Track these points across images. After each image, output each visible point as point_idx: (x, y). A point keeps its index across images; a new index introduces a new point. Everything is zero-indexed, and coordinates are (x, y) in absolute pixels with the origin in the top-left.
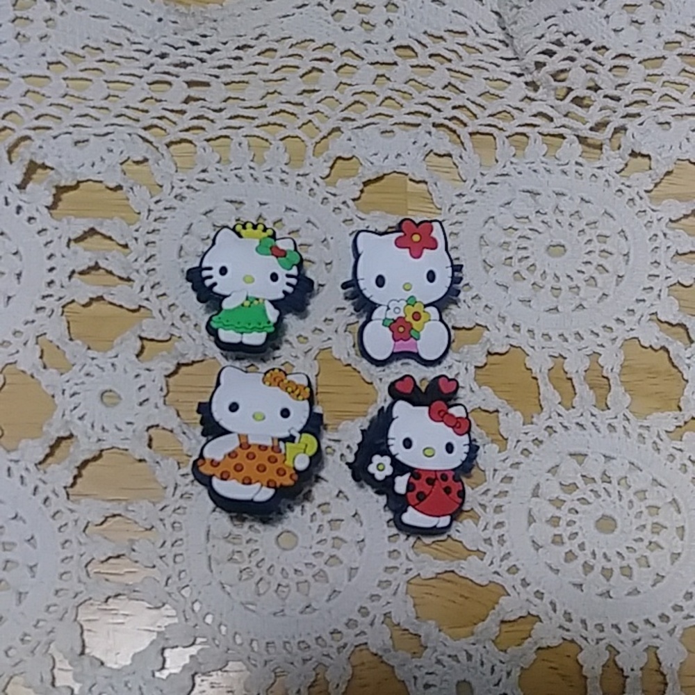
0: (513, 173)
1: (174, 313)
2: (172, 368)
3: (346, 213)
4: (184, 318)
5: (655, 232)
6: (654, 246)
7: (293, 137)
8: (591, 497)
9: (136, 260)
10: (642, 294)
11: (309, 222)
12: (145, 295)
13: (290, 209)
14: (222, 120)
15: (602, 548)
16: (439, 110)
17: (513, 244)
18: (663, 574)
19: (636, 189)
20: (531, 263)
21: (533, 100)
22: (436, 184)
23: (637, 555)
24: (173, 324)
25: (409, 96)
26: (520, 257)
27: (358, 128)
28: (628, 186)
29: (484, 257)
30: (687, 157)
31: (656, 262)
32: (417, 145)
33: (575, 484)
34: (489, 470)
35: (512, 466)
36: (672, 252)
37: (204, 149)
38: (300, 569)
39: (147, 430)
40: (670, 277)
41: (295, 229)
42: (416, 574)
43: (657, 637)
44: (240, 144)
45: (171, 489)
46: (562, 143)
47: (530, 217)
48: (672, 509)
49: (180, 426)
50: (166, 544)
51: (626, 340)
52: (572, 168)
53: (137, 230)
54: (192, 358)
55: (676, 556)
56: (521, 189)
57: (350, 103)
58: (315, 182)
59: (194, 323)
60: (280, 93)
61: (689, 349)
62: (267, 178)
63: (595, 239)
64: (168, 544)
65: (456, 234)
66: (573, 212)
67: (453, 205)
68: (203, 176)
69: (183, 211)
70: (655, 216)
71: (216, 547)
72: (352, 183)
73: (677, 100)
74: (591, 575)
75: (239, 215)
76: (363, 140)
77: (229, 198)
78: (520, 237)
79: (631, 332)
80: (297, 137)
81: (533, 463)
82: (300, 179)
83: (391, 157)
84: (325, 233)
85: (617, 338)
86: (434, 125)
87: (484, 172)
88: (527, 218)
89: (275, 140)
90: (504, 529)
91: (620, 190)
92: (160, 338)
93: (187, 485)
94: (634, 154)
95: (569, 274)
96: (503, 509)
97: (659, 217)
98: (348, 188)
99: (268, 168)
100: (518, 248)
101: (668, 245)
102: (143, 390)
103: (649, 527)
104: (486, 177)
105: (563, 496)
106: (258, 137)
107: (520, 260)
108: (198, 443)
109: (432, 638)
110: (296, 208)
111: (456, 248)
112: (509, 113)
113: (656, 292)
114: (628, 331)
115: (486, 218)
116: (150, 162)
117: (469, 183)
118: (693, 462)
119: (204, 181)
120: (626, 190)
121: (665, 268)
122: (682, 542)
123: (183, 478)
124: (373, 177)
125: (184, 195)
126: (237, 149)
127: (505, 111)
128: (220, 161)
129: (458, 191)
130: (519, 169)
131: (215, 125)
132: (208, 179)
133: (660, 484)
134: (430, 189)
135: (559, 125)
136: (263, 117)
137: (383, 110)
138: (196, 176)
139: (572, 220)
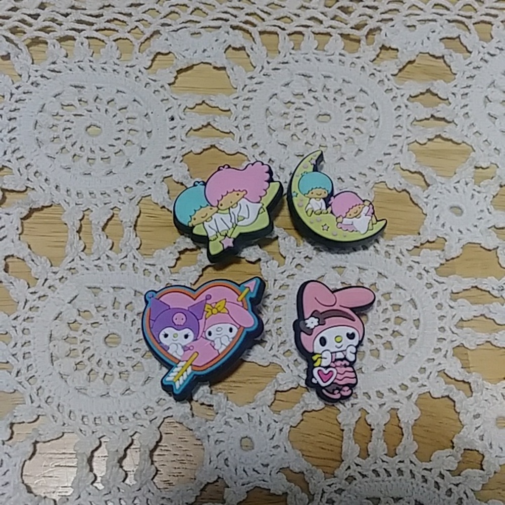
0: (291, 61)
1: (29, 171)
2: (26, 212)
3: (163, 94)
4: (37, 174)
5: (399, 105)
6: (397, 115)
7: (123, 39)
9: (1, 131)
10: (388, 149)
11: (135, 100)
12: (7, 157)
13: (121, 92)
14: (69, 23)
16: (236, 17)
17: (291, 114)
18: (403, 355)
19: (385, 73)
20: (305, 128)
21: (308, 8)
22: (233, 69)
23: (384, 341)
24: (28, 179)
25: (213, 7)
26: (296, 123)
27: (174, 31)
28: (379, 71)
29: (268, 124)
30: (428, 51)
31: (399, 126)
32: (218, 42)
34: (271, 280)
35: (288, 277)
36: (411, 119)
37: (54, 46)
38: (122, 361)
39: (5, 259)
40: (409, 137)
41: (124, 107)
43: (398, 401)
44: (82, 44)
45: (22, 304)
46: (329, 40)
47: (304, 94)
48: (411, 306)
49: (30, 255)
50: (17, 345)
51: (376, 183)
52: (337, 58)
53: (2, 109)
54: (42, 204)
55: (412, 341)
56: (297, 73)
57: (167, 13)
58: (140, 71)
59: (45, 178)
60: (113, 6)
61: (426, 191)
62: (103, 69)
63: (353, 109)
64: (19, 345)
65: (248, 107)
66: (337, 90)
67: (246, 86)
68: (53, 67)
69: (37, 94)
70: (399, 92)
71: (57, 346)
72: (168, 72)
73: (422, 9)
75: (81, 96)
76: (177, 40)
77: (73, 83)
78: (296, 109)
79: (380, 178)
80: (127, 39)
81: (305, 274)
82: (128, 69)
83: (200, 51)
84: (147, 109)
85: (369, 181)
86: (232, 27)
87: (269, 61)
88: (302, 94)
89: (109, 41)
90: (282, 323)
91: (373, 74)
92: (18, 189)
93: (35, 300)
94: (383, 47)
95: (333, 135)
96: (281, 308)
97: (402, 94)
98: (166, 75)
99: (104, 61)
100: (295, 117)
101: (409, 114)
102: (3, 230)
103: (393, 320)
104: (271, 65)
106: (97, 38)
107: (296, 126)
108: (44, 268)
109: (222, 406)
110: (125, 91)
111: (248, 117)
112: (289, 18)
113: (399, 147)
114: (378, 177)
115: (270, 94)
116: (12, 56)
117: (258, 68)
118: (428, 272)
119: (53, 71)
120: (377, 74)
121: (406, 130)
122: (417, 331)
123: (31, 295)
124: (185, 67)
125: (38, 82)
126: (80, 47)
127: (286, 17)
128: (66, 56)
129: (250, 75)
130: (296, 58)
131: (62, 26)
132: (56, 69)
133: (401, 288)
134: (228, 72)
135: (327, 26)
136: (101, 23)
137: (194, 17)
138: (48, 67)
139: (336, 96)
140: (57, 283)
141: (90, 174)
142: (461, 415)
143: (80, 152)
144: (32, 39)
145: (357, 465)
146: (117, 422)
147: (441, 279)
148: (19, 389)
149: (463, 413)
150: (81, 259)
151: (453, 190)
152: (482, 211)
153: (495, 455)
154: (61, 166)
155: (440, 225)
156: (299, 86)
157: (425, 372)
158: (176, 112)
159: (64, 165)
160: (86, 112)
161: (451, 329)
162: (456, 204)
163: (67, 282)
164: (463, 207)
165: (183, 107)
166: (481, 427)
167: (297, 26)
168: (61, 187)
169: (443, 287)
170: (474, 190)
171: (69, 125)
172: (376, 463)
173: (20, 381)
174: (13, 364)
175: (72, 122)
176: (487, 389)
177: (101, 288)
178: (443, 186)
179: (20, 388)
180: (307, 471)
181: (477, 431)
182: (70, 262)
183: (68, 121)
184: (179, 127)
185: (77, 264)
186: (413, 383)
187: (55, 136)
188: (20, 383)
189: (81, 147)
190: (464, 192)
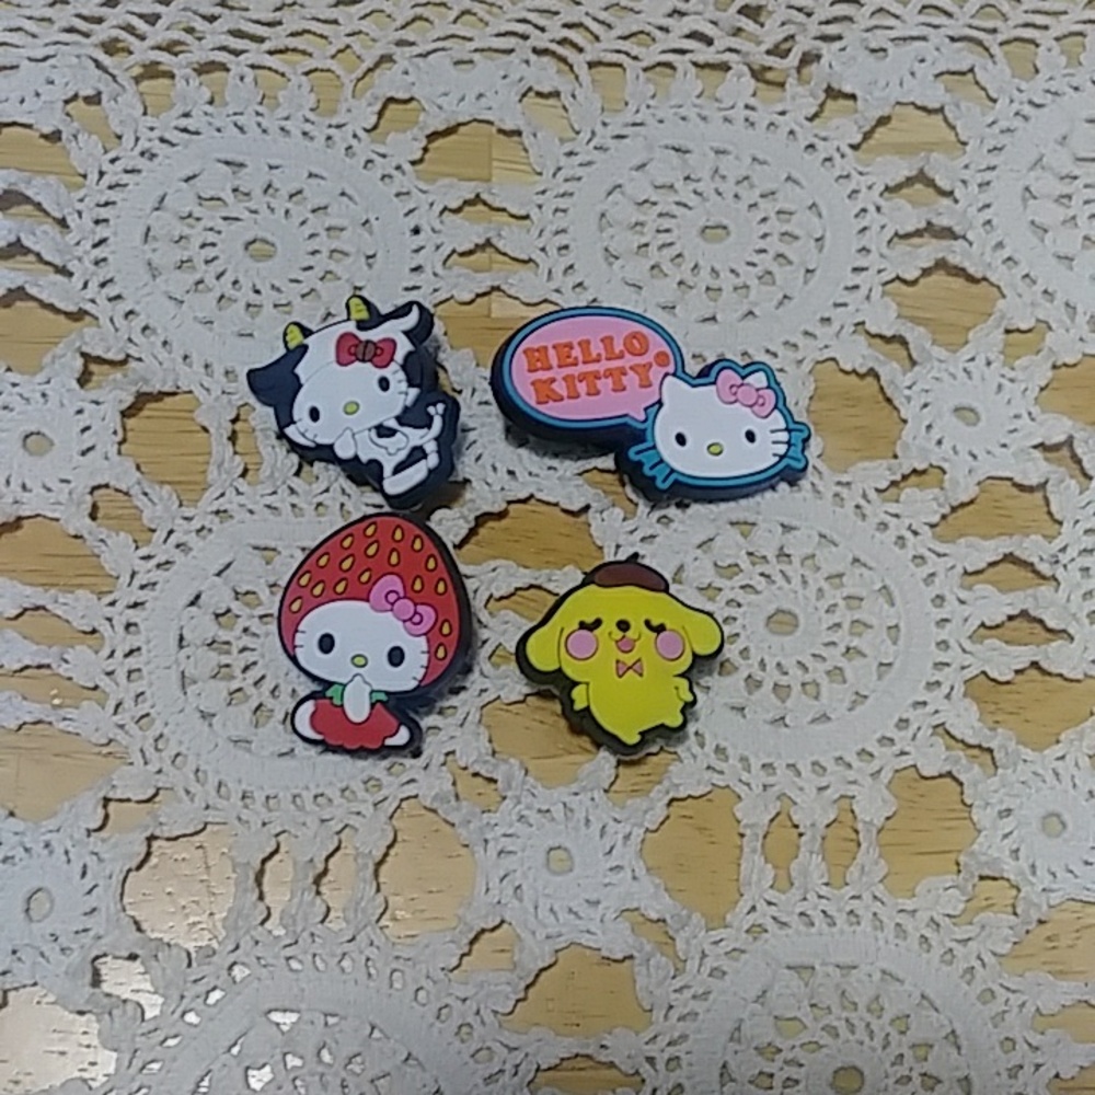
0: (650, 120)
1: (133, 324)
2: (130, 400)
3: (400, 182)
4: (147, 332)
5: (864, 206)
6: (860, 227)
7: (322, 70)
8: (760, 583)
9: (78, 243)
10: (842, 296)
11: (343, 194)
12: (89, 293)
13: (316, 176)
14: (216, 35)
15: (775, 656)
16: (542, 29)
17: (650, 223)
18: (865, 693)
19: (836, 143)
20: (677, 253)
21: (685, 14)
22: (535, 135)
23: (828, 666)
24: (130, 340)
25: (498, 10)
26: (660, 243)
27: (420, 55)
29: (605, 244)
30: (912, 99)
31: (864, 249)
32: (507, 80)
33: (737, 565)
34: (609, 547)
35: (643, 539)
36: (889, 233)
37: (188, 83)
39: (91, 493)
40: (885, 270)
41: (322, 205)
42: (493, 697)
43: (855, 782)
44: (242, 79)
45: (124, 579)
46: (724, 77)
47: (676, 185)
48: (882, 600)
49: (139, 483)
50: (116, 654)
51: (817, 363)
52: (739, 114)
53: (81, 200)
54: (159, 388)
55: (884, 667)
56: (662, 144)
57: (409, 19)
58: (355, 136)
59: (162, 339)
60: (302, 6)
61: (909, 375)
62: (282, 129)
63: (773, 216)
64: (119, 654)
65: (564, 211)
66: (740, 178)
67: (559, 169)
68: (184, 122)
69: (152, 175)
70: (864, 181)
71: (192, 659)
72: (411, 137)
73: (897, 17)
74: (757, 695)
75: (237, 183)
76: (427, 73)
77: (223, 156)
79: (826, 351)
80: (328, 70)
81: (675, 535)
82: (332, 131)
83: (471, 97)
84: (367, 211)
85: (804, 359)
86: (535, 51)
87: (607, 120)
88: (672, 187)
89: (295, 73)
91: (812, 146)
92: (110, 356)
93: (149, 571)
94: (832, 93)
95: (734, 267)
97: (869, 183)
98: (404, 145)
99: (285, 115)
100: (658, 231)
101: (883, 223)
102: (87, 433)
103: (846, 626)
104: (610, 128)
105: (718, 583)
106: (270, 69)
107: (660, 249)
108: (167, 509)
109: (514, 785)
110: (325, 174)
111: (564, 231)
112: (648, 34)
113: (863, 291)
114: (821, 349)
115: (608, 187)
116: (104, 98)
117: (585, 136)
118: (915, 533)
119: (185, 130)
120: (820, 144)
121: (877, 256)
122: (895, 648)
123: (142, 562)
124: (441, 128)
125: (154, 151)
126: (237, 86)
127: (642, 32)
128: (211, 102)
129: (568, 147)
130: (660, 115)
131: (203, 42)
132: (191, 128)
133: (865, 565)
134: (526, 143)
135: (722, 49)
136: (277, 38)
137: (459, 29)
138: (174, 123)
139: (740, 190)
140: (192, 539)
141: (251, 335)
142: (974, 810)
143: (232, 292)
144: (144, 66)
145: (770, 903)
146: (309, 806)
147: (941, 548)
148: (119, 738)
149: (979, 807)
150: (239, 493)
151: (961, 375)
152: (1017, 417)
153: (1041, 888)
154: (195, 318)
155: (934, 442)
156: (666, 168)
157: (906, 728)
158: (425, 219)
159: (200, 315)
160: (247, 213)
161: (960, 646)
162: (966, 402)
163: (211, 537)
164: (980, 408)
165: (438, 208)
166: (1015, 833)
167: (664, 52)
168: (195, 357)
169: (946, 563)
170: (1003, 376)
171: (211, 237)
172: (805, 899)
173: (121, 722)
174: (107, 690)
175: (219, 232)
176: (1025, 761)
177: (279, 549)
178: (943, 365)
179: (120, 736)
180: (672, 917)
181: (1006, 841)
182: (217, 499)
183: (211, 229)
184: (430, 248)
185: (230, 502)
186: (884, 749)
187: (185, 259)
188: (122, 727)
189: (235, 282)
190: (983, 379)
